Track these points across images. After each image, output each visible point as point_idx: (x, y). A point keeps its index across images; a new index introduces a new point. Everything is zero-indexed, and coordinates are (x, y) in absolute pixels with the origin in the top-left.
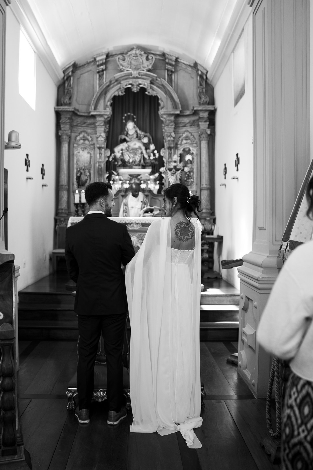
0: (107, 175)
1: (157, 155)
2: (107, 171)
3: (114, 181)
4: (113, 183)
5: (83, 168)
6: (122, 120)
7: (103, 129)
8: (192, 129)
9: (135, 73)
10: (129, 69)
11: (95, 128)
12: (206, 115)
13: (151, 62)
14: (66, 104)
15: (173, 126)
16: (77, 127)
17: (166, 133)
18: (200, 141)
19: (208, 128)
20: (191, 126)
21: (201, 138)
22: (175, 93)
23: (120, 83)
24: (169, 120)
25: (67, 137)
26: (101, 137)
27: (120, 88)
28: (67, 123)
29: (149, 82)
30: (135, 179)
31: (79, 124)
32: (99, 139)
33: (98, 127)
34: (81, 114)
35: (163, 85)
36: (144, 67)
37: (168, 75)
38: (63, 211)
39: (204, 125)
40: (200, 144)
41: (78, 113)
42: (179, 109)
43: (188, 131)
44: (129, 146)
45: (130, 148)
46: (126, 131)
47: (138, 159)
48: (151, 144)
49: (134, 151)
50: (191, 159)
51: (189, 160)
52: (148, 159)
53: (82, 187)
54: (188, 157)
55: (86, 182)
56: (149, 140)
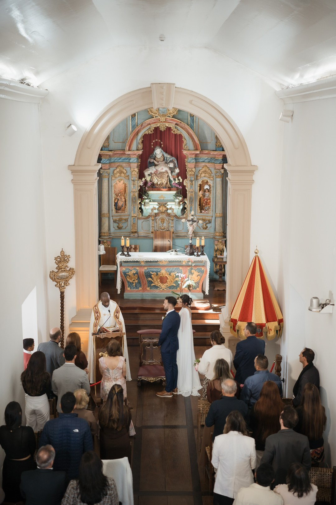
0: (140, 201)
1: (181, 180)
5: (119, 195)
6: (151, 145)
7: (136, 165)
8: (209, 164)
9: (163, 119)
10: (158, 116)
11: (129, 163)
12: (220, 157)
13: (176, 109)
14: (105, 147)
15: (194, 163)
16: (114, 163)
17: (188, 168)
18: (216, 178)
19: (222, 168)
20: (209, 162)
21: (216, 176)
22: (196, 136)
23: (149, 124)
24: (191, 157)
25: (107, 175)
26: (134, 171)
27: (150, 128)
28: (107, 163)
29: (174, 125)
30: (163, 207)
31: (116, 160)
32: (133, 173)
33: (132, 163)
34: (117, 153)
35: (186, 128)
36: (170, 114)
37: (191, 116)
38: (106, 234)
39: (219, 166)
40: (216, 180)
41: (115, 153)
42: (199, 150)
43: (206, 166)
44: (157, 170)
45: (158, 172)
46: (154, 154)
47: (165, 182)
48: (176, 168)
49: (161, 175)
50: (209, 188)
51: (207, 189)
52: (174, 183)
53: (119, 211)
54: (206, 187)
55: (122, 207)
56: (175, 165)
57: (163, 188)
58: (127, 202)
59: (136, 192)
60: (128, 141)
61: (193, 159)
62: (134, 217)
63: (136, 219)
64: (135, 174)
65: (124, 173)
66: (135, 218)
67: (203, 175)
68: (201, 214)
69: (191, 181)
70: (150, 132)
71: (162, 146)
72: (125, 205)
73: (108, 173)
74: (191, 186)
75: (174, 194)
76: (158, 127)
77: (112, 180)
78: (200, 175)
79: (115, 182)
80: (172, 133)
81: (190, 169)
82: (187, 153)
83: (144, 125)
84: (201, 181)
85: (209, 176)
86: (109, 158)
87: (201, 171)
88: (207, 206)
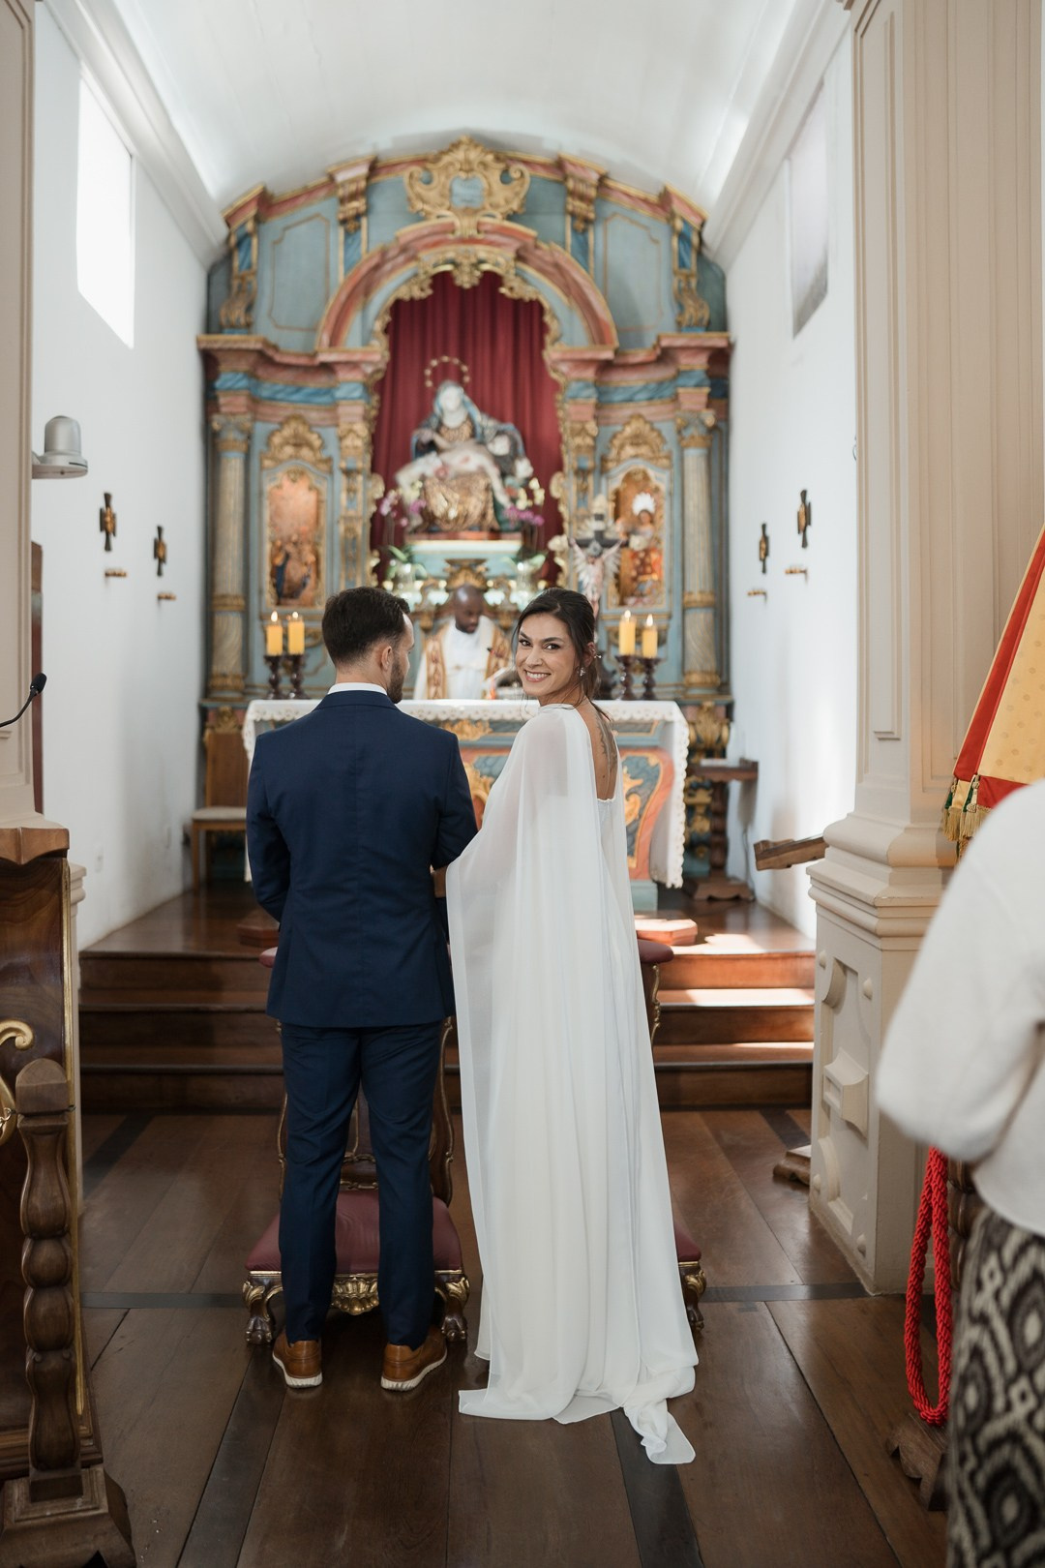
0: (374, 562)
1: (540, 496)
2: (372, 547)
3: (396, 580)
4: (395, 586)
5: (294, 538)
6: (423, 378)
7: (358, 410)
8: (653, 409)
9: (465, 226)
11: (334, 406)
12: (700, 363)
13: (518, 189)
14: (234, 327)
15: (593, 400)
16: (274, 403)
17: (568, 424)
18: (682, 449)
19: (708, 406)
20: (651, 399)
21: (683, 438)
22: (599, 292)
23: (414, 258)
24: (578, 380)
25: (241, 437)
26: (351, 436)
27: (416, 275)
28: (238, 389)
29: (511, 255)
30: (466, 575)
31: (279, 392)
32: (348, 442)
33: (344, 402)
34: (286, 360)
35: (557, 266)
36: (495, 206)
37: (574, 230)
38: (229, 682)
39: (694, 397)
40: (682, 459)
41: (278, 358)
42: (611, 342)
43: (640, 416)
44: (445, 466)
45: (451, 473)
46: (435, 414)
47: (475, 507)
48: (520, 459)
49: (464, 482)
50: (651, 508)
51: (645, 511)
52: (511, 509)
53: (290, 601)
54: (642, 503)
55: (304, 585)
56: (514, 446)
57: (470, 529)
58: (324, 565)
59: (358, 519)
60: (329, 313)
61: (587, 386)
64: (356, 448)
65: (311, 447)
67: (629, 450)
69: (582, 473)
70: (417, 294)
71: (467, 379)
72: (318, 574)
73: (242, 432)
74: (581, 495)
75: (514, 556)
76: (448, 268)
77: (262, 468)
78: (619, 453)
79: (275, 479)
80: (503, 295)
81: (578, 426)
82: (563, 361)
83: (391, 254)
84: (622, 476)
85: (654, 452)
86: (251, 375)
87: (619, 436)
88: (646, 578)
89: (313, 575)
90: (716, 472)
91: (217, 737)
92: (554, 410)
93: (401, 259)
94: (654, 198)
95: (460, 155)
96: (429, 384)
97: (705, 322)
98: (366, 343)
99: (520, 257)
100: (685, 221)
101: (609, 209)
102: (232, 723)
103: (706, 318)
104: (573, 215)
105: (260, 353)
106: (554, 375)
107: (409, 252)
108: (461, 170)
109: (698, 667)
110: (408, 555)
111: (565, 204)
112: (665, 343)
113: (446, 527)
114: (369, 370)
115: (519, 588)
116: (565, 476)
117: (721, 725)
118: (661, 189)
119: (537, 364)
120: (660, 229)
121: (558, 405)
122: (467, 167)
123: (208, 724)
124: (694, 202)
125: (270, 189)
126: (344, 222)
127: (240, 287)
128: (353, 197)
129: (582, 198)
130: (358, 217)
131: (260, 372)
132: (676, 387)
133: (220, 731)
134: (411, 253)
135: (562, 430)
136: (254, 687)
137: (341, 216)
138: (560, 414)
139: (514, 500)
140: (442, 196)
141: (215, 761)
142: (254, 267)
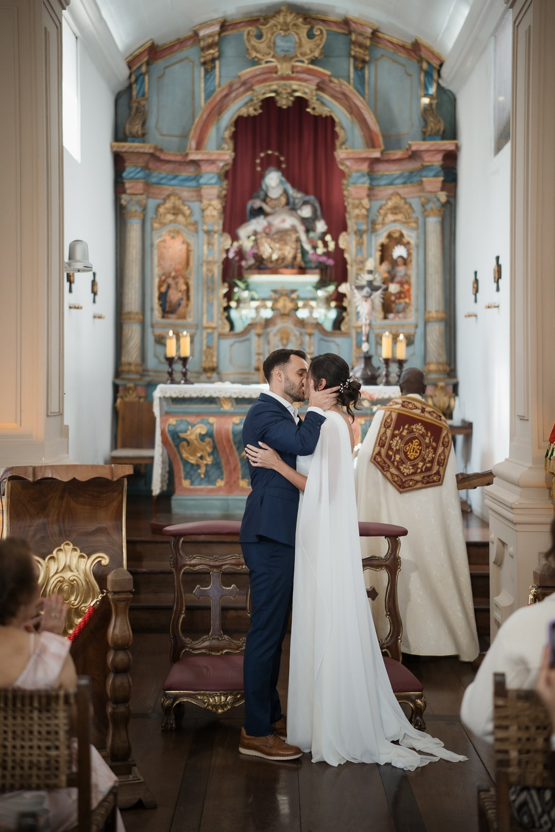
0: (225, 290)
1: (332, 246)
2: (224, 280)
3: (238, 301)
4: (237, 307)
5: (173, 274)
6: (254, 165)
7: (215, 191)
8: (406, 190)
9: (284, 69)
10: (272, 60)
11: (198, 189)
12: (437, 161)
13: (318, 42)
14: (135, 137)
15: (367, 185)
16: (159, 186)
17: (350, 200)
18: (425, 217)
19: (442, 189)
20: (404, 183)
21: (425, 210)
22: (371, 112)
23: (250, 89)
24: (357, 171)
25: (139, 209)
26: (211, 208)
27: (251, 100)
28: (138, 179)
29: (314, 87)
30: (285, 300)
31: (162, 179)
32: (208, 212)
33: (205, 186)
34: (168, 158)
35: (344, 94)
36: (304, 54)
37: (356, 68)
38: (133, 368)
39: (433, 183)
40: (425, 224)
41: (162, 157)
42: (379, 147)
43: (398, 194)
44: (270, 225)
45: (274, 230)
46: (262, 190)
47: (289, 252)
48: (319, 220)
49: (281, 236)
50: (405, 255)
51: (401, 257)
52: (313, 254)
53: (171, 316)
54: (399, 251)
55: (179, 305)
56: (315, 211)
57: (286, 267)
58: (192, 293)
59: (215, 262)
60: (196, 126)
61: (363, 176)
62: (209, 331)
63: (216, 335)
64: (213, 216)
65: (184, 215)
66: (212, 333)
67: (390, 217)
68: (387, 322)
69: (359, 233)
70: (252, 112)
71: (284, 166)
72: (188, 298)
73: (141, 206)
74: (359, 247)
75: (314, 285)
76: (273, 95)
77: (152, 229)
78: (383, 220)
79: (161, 236)
80: (308, 112)
81: (357, 202)
82: (348, 159)
83: (235, 87)
84: (385, 234)
85: (406, 218)
86: (146, 168)
87: (384, 208)
88: (402, 301)
89: (185, 298)
90: (447, 232)
91: (125, 404)
92: (341, 190)
93: (242, 89)
94: (409, 46)
95: (281, 19)
96: (259, 169)
97: (441, 132)
98: (219, 147)
99: (320, 88)
100: (429, 63)
101: (379, 52)
102: (134, 395)
103: (442, 129)
104: (355, 58)
105: (152, 155)
106: (341, 167)
107: (247, 85)
108: (281, 29)
109: (434, 360)
110: (245, 284)
111: (350, 50)
112: (414, 148)
113: (270, 265)
114: (221, 164)
115: (318, 306)
116: (348, 234)
117: (450, 398)
118: (413, 40)
119: (330, 160)
120: (413, 67)
121: (344, 187)
122: (285, 28)
123: (119, 395)
124: (436, 49)
125: (156, 42)
126: (204, 63)
127: (137, 108)
128: (210, 46)
129: (361, 46)
130: (213, 60)
131: (151, 165)
132: (421, 176)
133: (127, 400)
134: (248, 85)
135: (346, 204)
136: (147, 371)
137: (202, 60)
138: (345, 193)
139: (315, 248)
140: (269, 47)
141: (124, 419)
142: (146, 96)
